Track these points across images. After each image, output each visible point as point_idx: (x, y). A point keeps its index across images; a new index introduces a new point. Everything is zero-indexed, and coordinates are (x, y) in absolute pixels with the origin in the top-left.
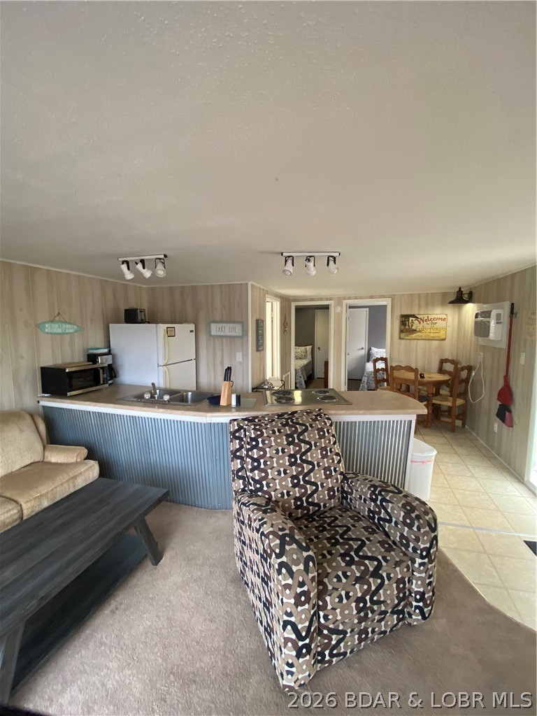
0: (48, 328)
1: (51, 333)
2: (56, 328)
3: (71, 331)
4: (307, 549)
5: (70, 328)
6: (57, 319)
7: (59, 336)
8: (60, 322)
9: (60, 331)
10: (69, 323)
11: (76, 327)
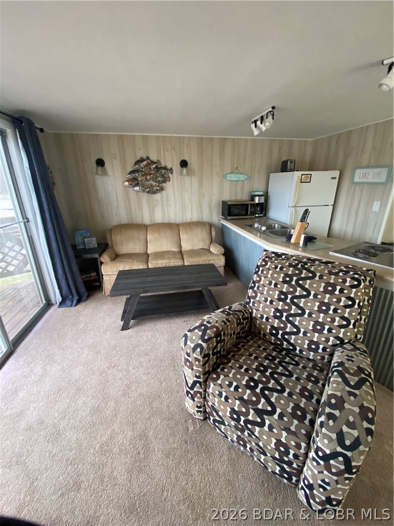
0: (229, 177)
1: (230, 180)
2: (234, 177)
3: (243, 179)
4: (204, 341)
5: (242, 177)
6: (235, 171)
7: (235, 182)
8: (237, 173)
9: (236, 179)
10: (242, 174)
11: (246, 176)
